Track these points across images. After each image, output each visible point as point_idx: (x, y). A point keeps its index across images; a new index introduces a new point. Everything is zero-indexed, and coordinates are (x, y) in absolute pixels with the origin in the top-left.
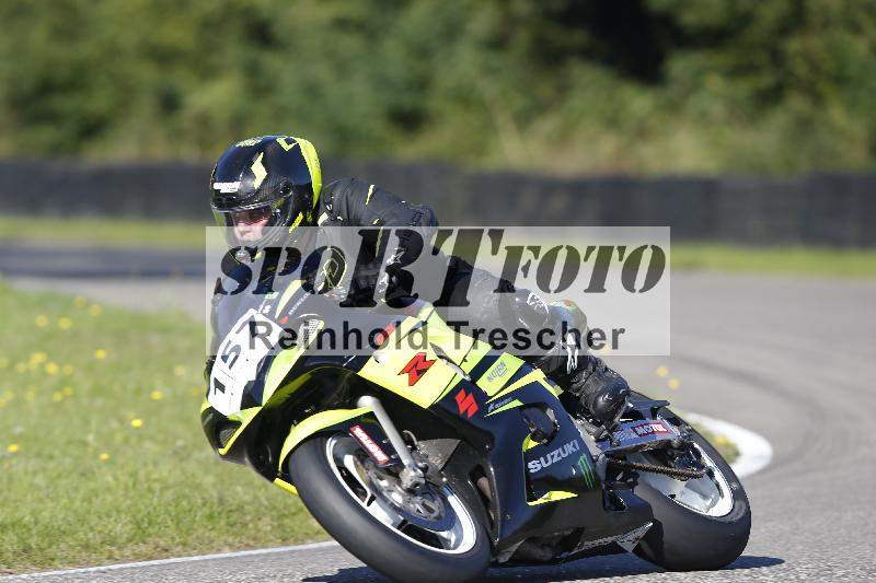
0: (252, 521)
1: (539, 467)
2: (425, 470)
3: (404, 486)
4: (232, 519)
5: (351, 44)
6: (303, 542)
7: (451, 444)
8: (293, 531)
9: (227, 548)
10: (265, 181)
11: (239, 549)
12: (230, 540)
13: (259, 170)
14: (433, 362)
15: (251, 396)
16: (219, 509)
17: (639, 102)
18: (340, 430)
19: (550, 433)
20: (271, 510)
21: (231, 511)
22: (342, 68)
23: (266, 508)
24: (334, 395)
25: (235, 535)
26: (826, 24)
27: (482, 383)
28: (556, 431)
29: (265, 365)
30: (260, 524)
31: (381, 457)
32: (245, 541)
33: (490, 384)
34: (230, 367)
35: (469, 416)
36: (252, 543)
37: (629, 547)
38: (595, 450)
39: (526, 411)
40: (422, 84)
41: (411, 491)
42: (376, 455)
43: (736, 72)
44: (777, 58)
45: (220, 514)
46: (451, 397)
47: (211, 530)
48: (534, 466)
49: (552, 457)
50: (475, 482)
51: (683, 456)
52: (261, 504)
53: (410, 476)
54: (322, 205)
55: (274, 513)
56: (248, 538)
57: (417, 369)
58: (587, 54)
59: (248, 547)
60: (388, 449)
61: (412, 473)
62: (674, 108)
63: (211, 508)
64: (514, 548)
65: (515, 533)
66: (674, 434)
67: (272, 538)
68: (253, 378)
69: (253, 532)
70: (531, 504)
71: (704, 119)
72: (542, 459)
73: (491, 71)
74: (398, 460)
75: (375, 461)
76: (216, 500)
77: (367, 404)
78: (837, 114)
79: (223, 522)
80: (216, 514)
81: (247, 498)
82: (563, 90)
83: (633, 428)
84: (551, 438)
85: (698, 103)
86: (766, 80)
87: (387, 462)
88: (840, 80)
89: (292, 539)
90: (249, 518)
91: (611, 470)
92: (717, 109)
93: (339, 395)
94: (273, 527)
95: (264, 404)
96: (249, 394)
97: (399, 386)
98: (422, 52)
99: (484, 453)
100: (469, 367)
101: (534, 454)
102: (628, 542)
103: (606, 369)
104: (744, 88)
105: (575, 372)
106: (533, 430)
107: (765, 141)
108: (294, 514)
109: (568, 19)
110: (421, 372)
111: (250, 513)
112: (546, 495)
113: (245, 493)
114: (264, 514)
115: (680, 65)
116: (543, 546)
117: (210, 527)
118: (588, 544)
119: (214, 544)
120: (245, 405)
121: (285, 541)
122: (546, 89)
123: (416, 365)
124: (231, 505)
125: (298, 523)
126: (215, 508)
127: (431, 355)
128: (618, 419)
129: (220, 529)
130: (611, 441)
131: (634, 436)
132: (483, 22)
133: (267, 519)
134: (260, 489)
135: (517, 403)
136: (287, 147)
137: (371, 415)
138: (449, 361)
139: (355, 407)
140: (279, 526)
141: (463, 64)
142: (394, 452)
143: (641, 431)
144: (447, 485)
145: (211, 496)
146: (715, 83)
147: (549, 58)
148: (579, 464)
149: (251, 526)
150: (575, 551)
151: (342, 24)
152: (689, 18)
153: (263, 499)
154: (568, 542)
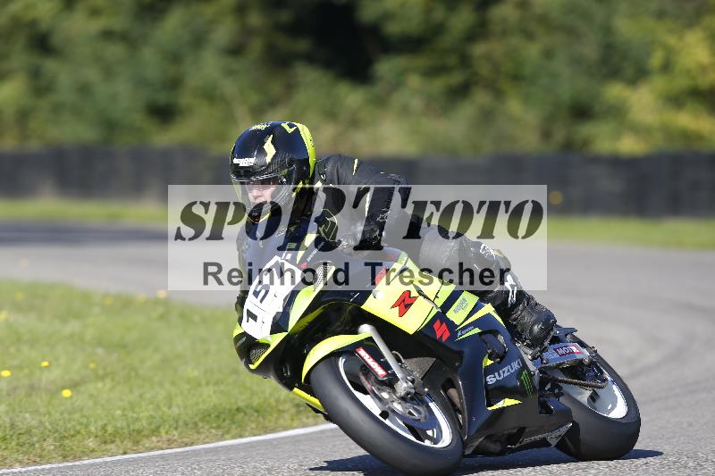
0: (38, 441)
1: (494, 380)
2: (413, 382)
3: (398, 395)
4: (21, 441)
5: (115, 51)
6: (80, 459)
7: (428, 362)
8: (72, 449)
9: (17, 464)
10: (275, 157)
11: (28, 465)
12: (20, 457)
13: (269, 148)
14: (415, 298)
15: (279, 324)
16: (11, 432)
17: (352, 97)
18: (348, 351)
19: (501, 353)
20: (54, 433)
21: (20, 434)
22: (108, 72)
23: (50, 431)
24: (338, 323)
25: (25, 453)
26: (505, 33)
27: (450, 315)
28: (505, 352)
29: (290, 300)
30: (45, 444)
31: (380, 372)
32: (33, 459)
33: (457, 315)
34: (261, 301)
35: (444, 339)
36: (38, 460)
37: (554, 442)
38: (532, 367)
39: (483, 337)
40: (175, 84)
41: (403, 399)
42: (376, 370)
43: (433, 72)
44: (465, 61)
45: (12, 436)
46: (430, 325)
47: (5, 449)
48: (491, 380)
49: (504, 372)
50: (445, 392)
51: (590, 371)
52: (46, 428)
53: (403, 387)
54: (317, 176)
55: (56, 435)
56: (34, 456)
57: (405, 303)
58: (310, 59)
59: (35, 463)
60: (385, 366)
61: (405, 385)
62: (380, 102)
63: (5, 431)
64: (476, 443)
65: (478, 431)
66: (585, 355)
67: (55, 455)
68: (281, 310)
69: (39, 451)
70: (490, 409)
71: (405, 111)
72: (496, 374)
73: (230, 73)
74: (394, 374)
75: (375, 375)
76: (8, 425)
77: (366, 331)
78: (514, 106)
79: (14, 443)
80: (8, 437)
81: (34, 423)
82: (290, 88)
83: (555, 350)
84: (502, 358)
85: (399, 98)
86: (456, 78)
87: (385, 376)
88: (517, 78)
89: (71, 457)
90: (35, 439)
91: (543, 382)
92: (416, 103)
93: (342, 323)
94: (56, 447)
95: (289, 330)
96: (277, 323)
97: (391, 316)
98: (175, 58)
99: (455, 370)
100: (440, 302)
101: (490, 370)
102: (553, 438)
103: (536, 304)
104: (439, 85)
105: (515, 306)
106: (489, 351)
107: (455, 128)
108: (73, 436)
109: (294, 30)
110: (408, 306)
111: (36, 436)
112: (502, 402)
113: (33, 419)
114: (48, 436)
115: (386, 67)
116: (495, 442)
117: (3, 447)
118: (527, 440)
119: (8, 461)
120: (273, 331)
121: (65, 458)
122: (276, 88)
123: (404, 301)
124: (20, 429)
125: (76, 443)
126: (7, 432)
127: (414, 293)
128: (546, 343)
129: (12, 448)
130: (542, 360)
131: (556, 356)
132: (224, 33)
133: (50, 440)
134: (45, 415)
135: (477, 330)
136: (290, 130)
137: (370, 339)
138: (425, 297)
139: (356, 333)
140: (60, 446)
141: (208, 67)
142: (390, 368)
143: (561, 351)
144: (428, 394)
145: (5, 422)
146: (414, 81)
147: (278, 61)
148: (522, 378)
149: (37, 446)
150: (518, 445)
151: (108, 35)
152: (393, 29)
153: (47, 424)
154: (514, 438)
